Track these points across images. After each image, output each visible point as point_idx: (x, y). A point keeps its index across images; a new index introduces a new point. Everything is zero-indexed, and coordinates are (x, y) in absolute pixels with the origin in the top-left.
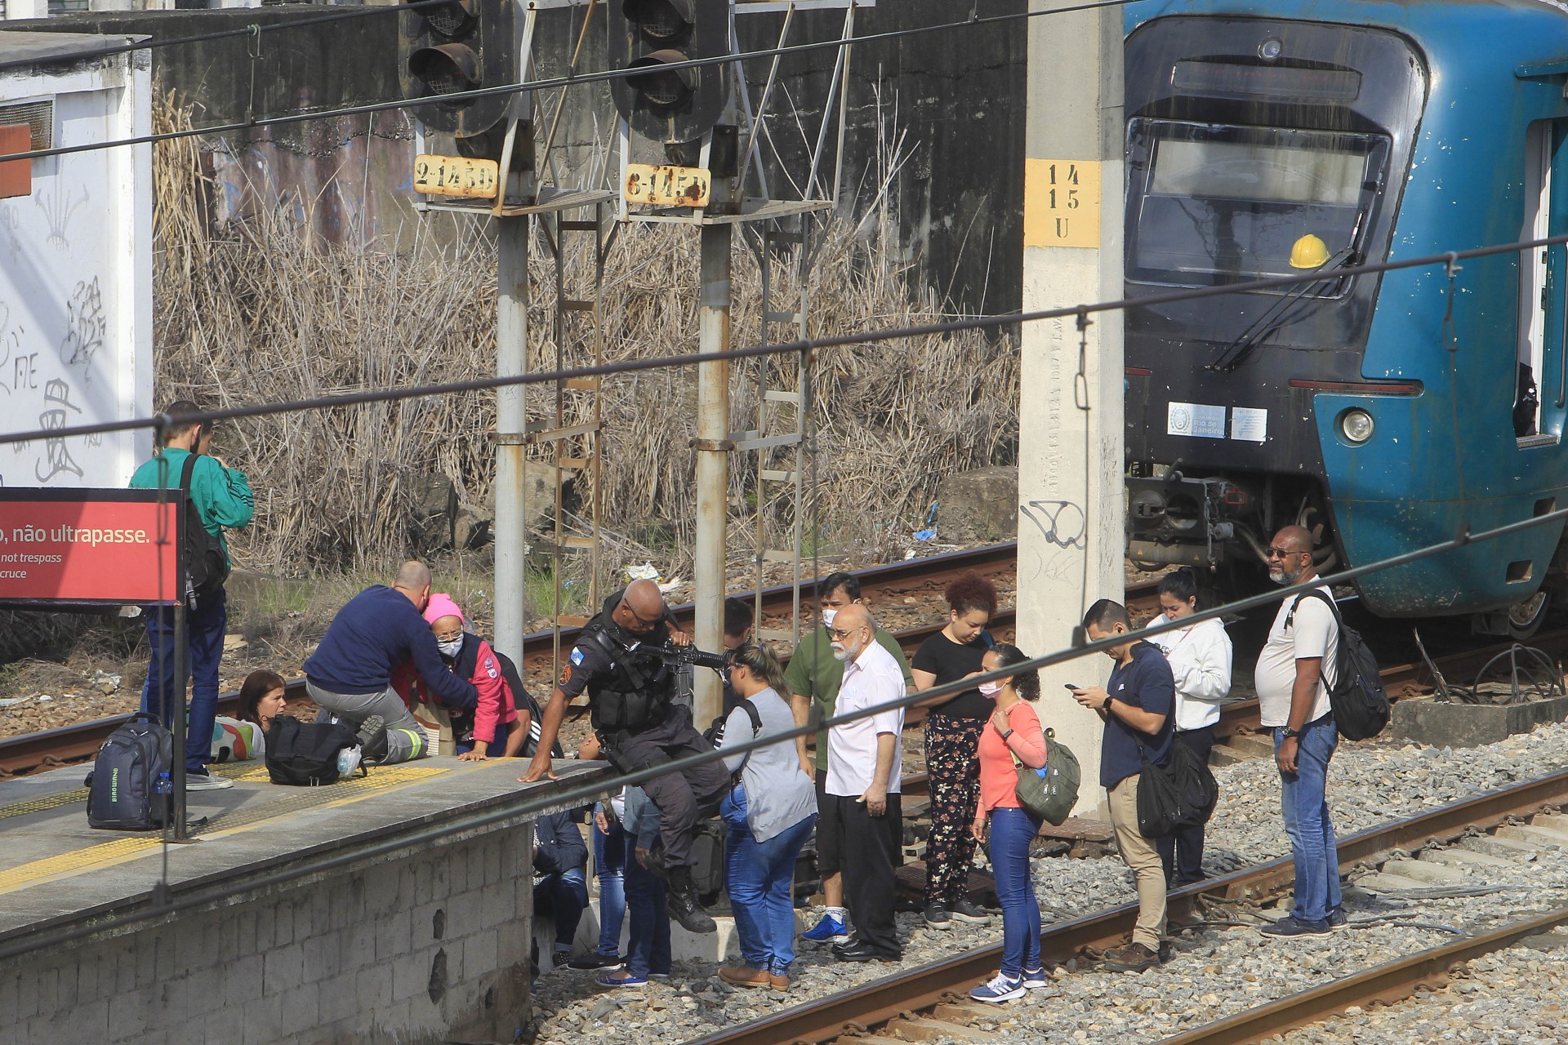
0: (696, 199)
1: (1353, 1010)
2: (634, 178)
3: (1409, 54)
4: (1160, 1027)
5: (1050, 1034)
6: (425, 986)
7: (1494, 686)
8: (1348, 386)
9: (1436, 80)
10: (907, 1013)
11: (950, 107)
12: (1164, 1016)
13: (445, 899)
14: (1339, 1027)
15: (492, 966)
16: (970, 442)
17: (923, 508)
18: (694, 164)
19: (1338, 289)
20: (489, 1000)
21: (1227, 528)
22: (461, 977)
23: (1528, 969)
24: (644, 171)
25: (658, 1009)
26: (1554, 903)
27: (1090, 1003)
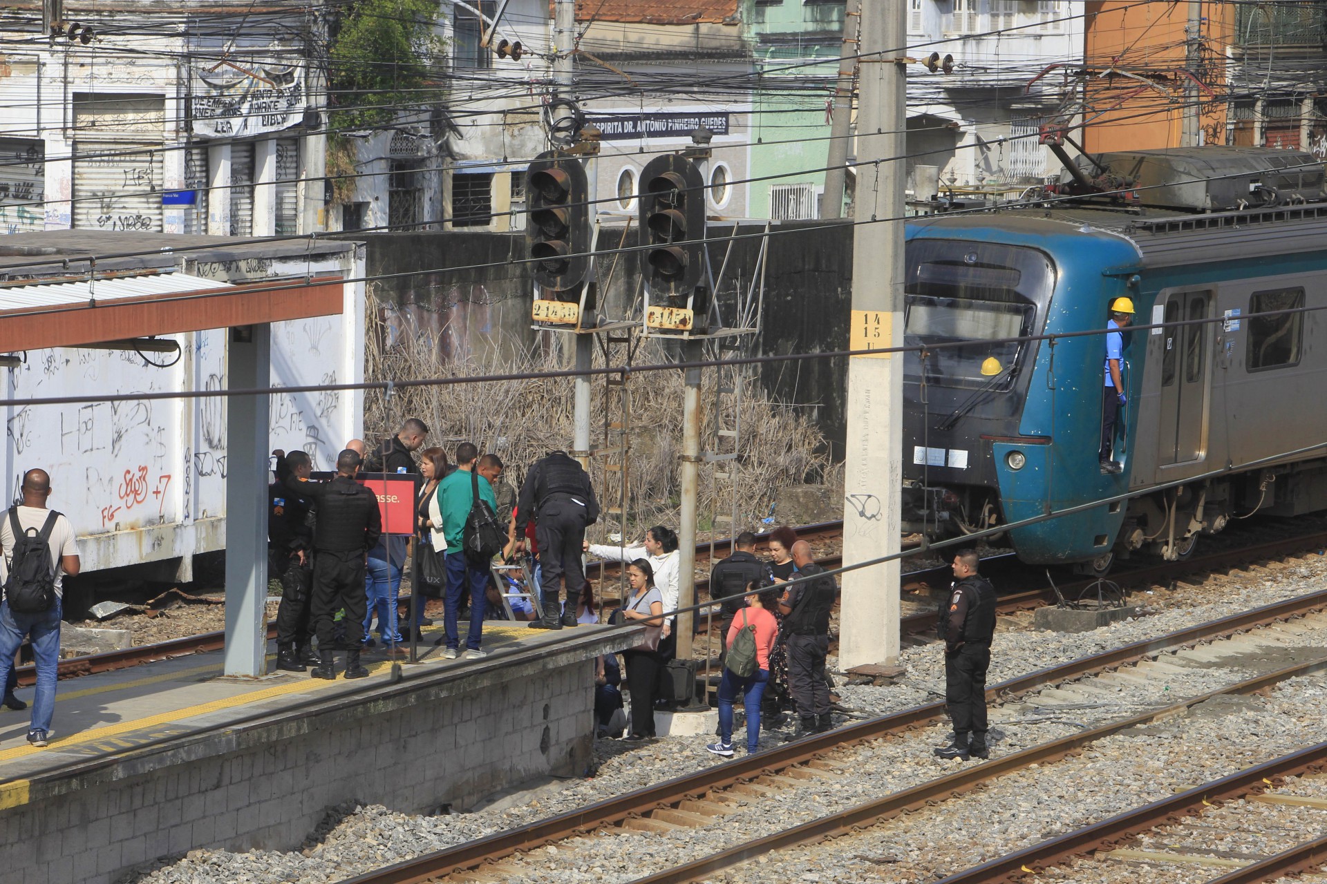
0: (685, 325)
1: (1034, 765)
2: (652, 314)
3: (1046, 261)
4: (931, 773)
5: (872, 776)
6: (538, 745)
7: (1088, 601)
8: (1011, 439)
9: (1060, 274)
10: (795, 764)
11: (774, 293)
12: (933, 767)
13: (550, 698)
14: (1027, 774)
15: (573, 735)
16: (793, 471)
17: (767, 506)
18: (684, 307)
19: (1007, 387)
20: (571, 753)
21: (946, 515)
22: (557, 741)
23: (1124, 746)
24: (658, 310)
25: (661, 760)
26: (1134, 713)
27: (892, 760)
